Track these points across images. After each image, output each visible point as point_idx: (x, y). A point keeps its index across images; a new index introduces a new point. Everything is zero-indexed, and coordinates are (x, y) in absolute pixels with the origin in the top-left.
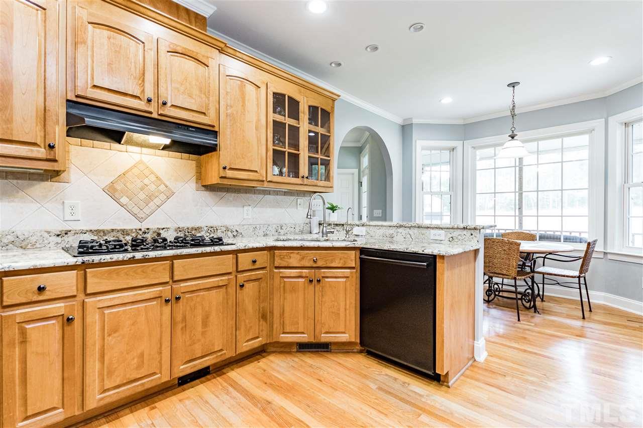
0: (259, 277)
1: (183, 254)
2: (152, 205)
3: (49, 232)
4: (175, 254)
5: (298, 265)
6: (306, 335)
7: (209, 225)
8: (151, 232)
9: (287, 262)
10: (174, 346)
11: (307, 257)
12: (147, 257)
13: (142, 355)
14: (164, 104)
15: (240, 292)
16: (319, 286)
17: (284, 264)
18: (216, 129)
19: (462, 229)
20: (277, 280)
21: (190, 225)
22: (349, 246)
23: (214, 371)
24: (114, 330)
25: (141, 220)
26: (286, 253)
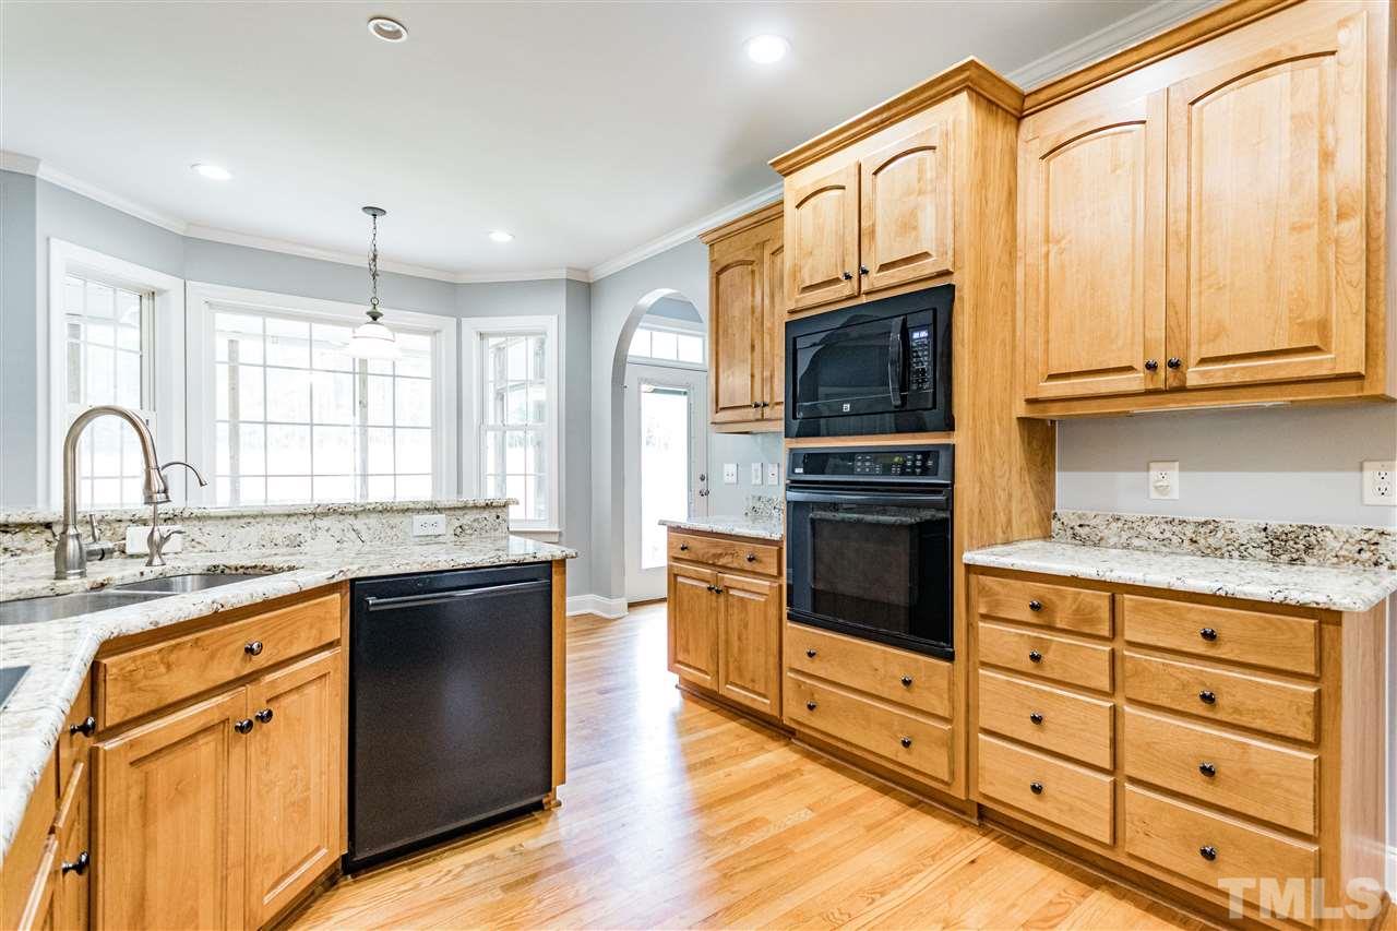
11: (226, 645)
19: (484, 508)
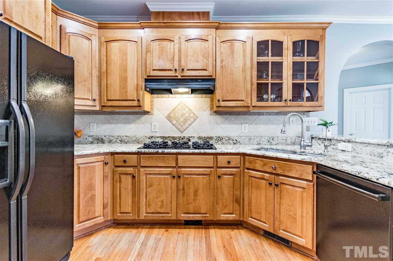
0: (233, 173)
1: (182, 152)
2: (187, 124)
3: (146, 137)
4: (178, 152)
5: (261, 170)
6: (267, 225)
7: (218, 136)
8: (185, 139)
9: (253, 165)
10: (178, 202)
11: (268, 164)
12: (164, 152)
13: (162, 202)
14: (183, 70)
15: (219, 180)
16: (277, 189)
17: (251, 167)
18: (214, 77)
20: (247, 178)
21: (206, 135)
22: (304, 160)
23: (205, 225)
24: (151, 186)
25: (182, 132)
26: (253, 159)
